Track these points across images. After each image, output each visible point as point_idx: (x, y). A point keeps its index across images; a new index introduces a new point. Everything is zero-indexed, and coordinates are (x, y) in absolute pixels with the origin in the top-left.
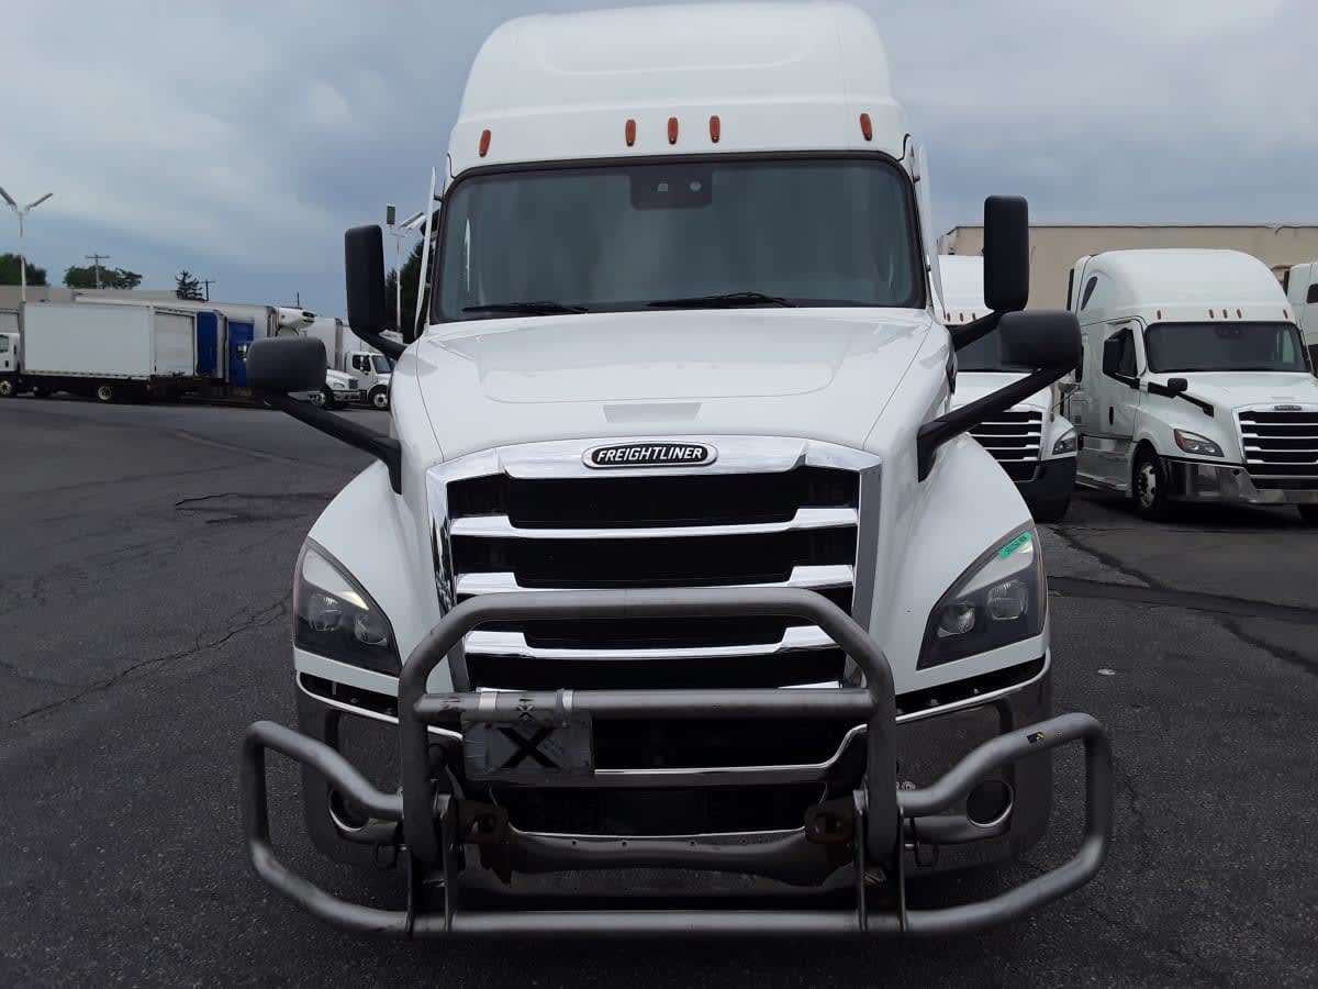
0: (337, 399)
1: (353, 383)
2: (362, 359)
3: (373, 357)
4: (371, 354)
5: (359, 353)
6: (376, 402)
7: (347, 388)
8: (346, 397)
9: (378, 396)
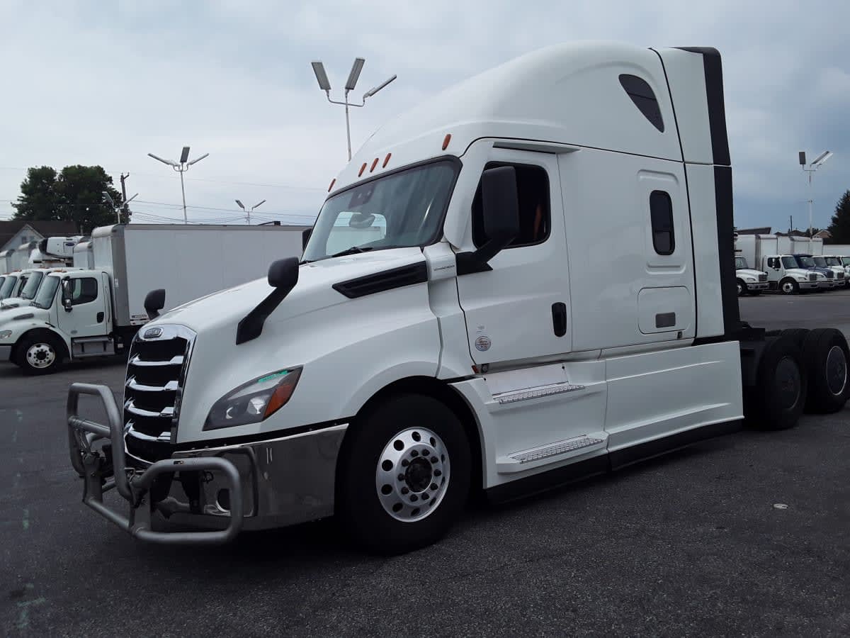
0: (749, 289)
1: (762, 278)
2: (774, 260)
3: (782, 258)
4: (781, 257)
5: (772, 256)
6: (784, 289)
7: (757, 281)
8: (757, 287)
9: (786, 285)
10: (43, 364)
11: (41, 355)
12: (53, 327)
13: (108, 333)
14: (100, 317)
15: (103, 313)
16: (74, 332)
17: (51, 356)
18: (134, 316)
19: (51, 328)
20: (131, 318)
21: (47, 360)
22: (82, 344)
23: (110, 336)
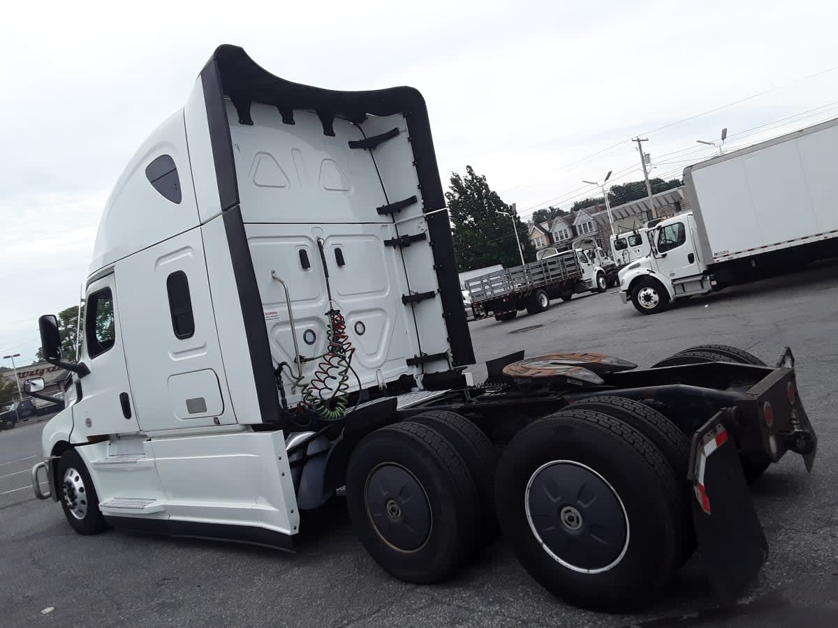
10: (651, 305)
11: (648, 298)
12: (654, 273)
13: (702, 272)
14: (691, 258)
15: (692, 254)
16: (672, 275)
17: (656, 298)
18: (716, 254)
19: (651, 274)
20: (714, 256)
21: (652, 302)
22: (682, 284)
23: (705, 273)
